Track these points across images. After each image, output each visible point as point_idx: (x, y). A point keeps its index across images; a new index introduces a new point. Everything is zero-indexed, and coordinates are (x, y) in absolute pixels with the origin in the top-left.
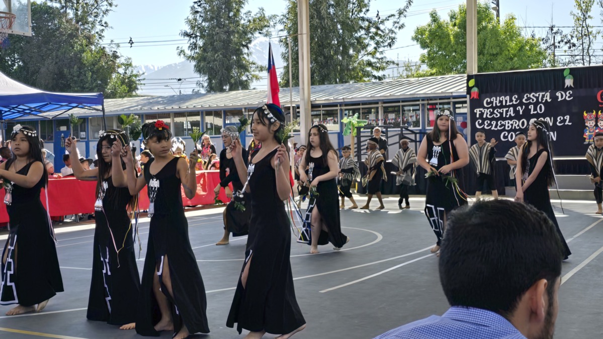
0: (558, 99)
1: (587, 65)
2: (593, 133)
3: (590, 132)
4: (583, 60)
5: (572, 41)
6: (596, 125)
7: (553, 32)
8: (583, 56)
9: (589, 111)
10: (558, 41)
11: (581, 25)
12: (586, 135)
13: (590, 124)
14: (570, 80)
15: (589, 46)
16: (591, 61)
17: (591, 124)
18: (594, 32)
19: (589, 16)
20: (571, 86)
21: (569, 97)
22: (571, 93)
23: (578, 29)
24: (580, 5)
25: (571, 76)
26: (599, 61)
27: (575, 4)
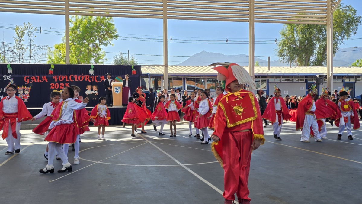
0: (4, 79)
1: (21, 63)
2: (22, 97)
4: (19, 60)
5: (14, 51)
6: (24, 93)
7: (4, 45)
8: (19, 58)
9: (20, 86)
10: (6, 50)
11: (18, 43)
13: (20, 92)
14: (10, 70)
15: (23, 54)
16: (24, 62)
18: (25, 48)
19: (22, 40)
20: (11, 73)
21: (10, 79)
22: (11, 76)
23: (17, 45)
24: (18, 33)
25: (11, 68)
26: (27, 62)
27: (15, 33)
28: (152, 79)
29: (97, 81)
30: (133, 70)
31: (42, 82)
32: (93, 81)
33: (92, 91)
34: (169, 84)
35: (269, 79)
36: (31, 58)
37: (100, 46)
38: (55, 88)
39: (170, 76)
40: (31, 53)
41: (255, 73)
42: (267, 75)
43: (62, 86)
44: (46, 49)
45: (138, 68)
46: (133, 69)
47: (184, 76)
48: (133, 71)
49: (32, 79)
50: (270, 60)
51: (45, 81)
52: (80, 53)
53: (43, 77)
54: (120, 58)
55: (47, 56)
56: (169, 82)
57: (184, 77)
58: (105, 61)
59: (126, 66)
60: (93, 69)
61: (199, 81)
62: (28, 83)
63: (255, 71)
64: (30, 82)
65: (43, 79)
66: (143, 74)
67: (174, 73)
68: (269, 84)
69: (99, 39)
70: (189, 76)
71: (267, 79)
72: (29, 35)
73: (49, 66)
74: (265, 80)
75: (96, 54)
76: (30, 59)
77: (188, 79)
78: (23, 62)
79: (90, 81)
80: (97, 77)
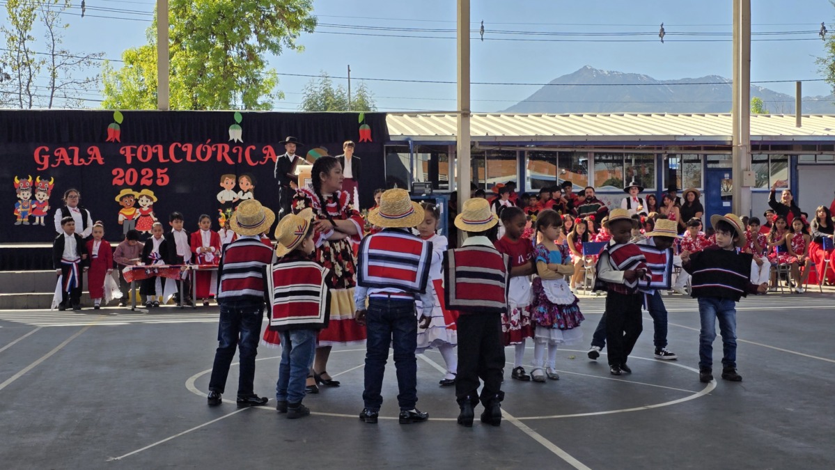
1: (26, 108)
2: (29, 209)
3: (23, 207)
4: (20, 99)
5: (4, 71)
6: (33, 198)
8: (20, 94)
9: (23, 176)
11: (17, 48)
12: (19, 213)
13: (24, 195)
15: (30, 81)
16: (33, 103)
17: (26, 196)
19: (29, 37)
23: (12, 53)
24: (15, 19)
26: (44, 104)
27: (8, 15)
28: (420, 155)
29: (250, 163)
30: (361, 128)
31: (86, 164)
32: (240, 160)
33: (237, 192)
34: (473, 170)
35: (797, 155)
36: (53, 91)
37: (261, 53)
38: (125, 182)
39: (477, 146)
40: (54, 76)
41: (751, 133)
42: (793, 141)
43: (147, 176)
44: (99, 65)
45: (378, 121)
46: (363, 123)
47: (521, 146)
48: (364, 131)
49: (56, 154)
50: (803, 95)
51: (96, 160)
52: (201, 76)
53: (92, 150)
54: (322, 92)
55: (103, 87)
56: (473, 164)
57: (522, 149)
58: (277, 99)
59: (341, 114)
60: (241, 124)
61: (571, 160)
62: (46, 166)
63: (751, 129)
64: (53, 166)
65: (90, 156)
66: (392, 139)
67: (489, 135)
68: (797, 171)
69: (256, 32)
70: (537, 146)
71: (791, 155)
72: (50, 23)
73: (107, 116)
74: (784, 157)
75: (248, 80)
76: (52, 97)
77: (535, 156)
78: (31, 105)
79: (230, 162)
80: (251, 149)
